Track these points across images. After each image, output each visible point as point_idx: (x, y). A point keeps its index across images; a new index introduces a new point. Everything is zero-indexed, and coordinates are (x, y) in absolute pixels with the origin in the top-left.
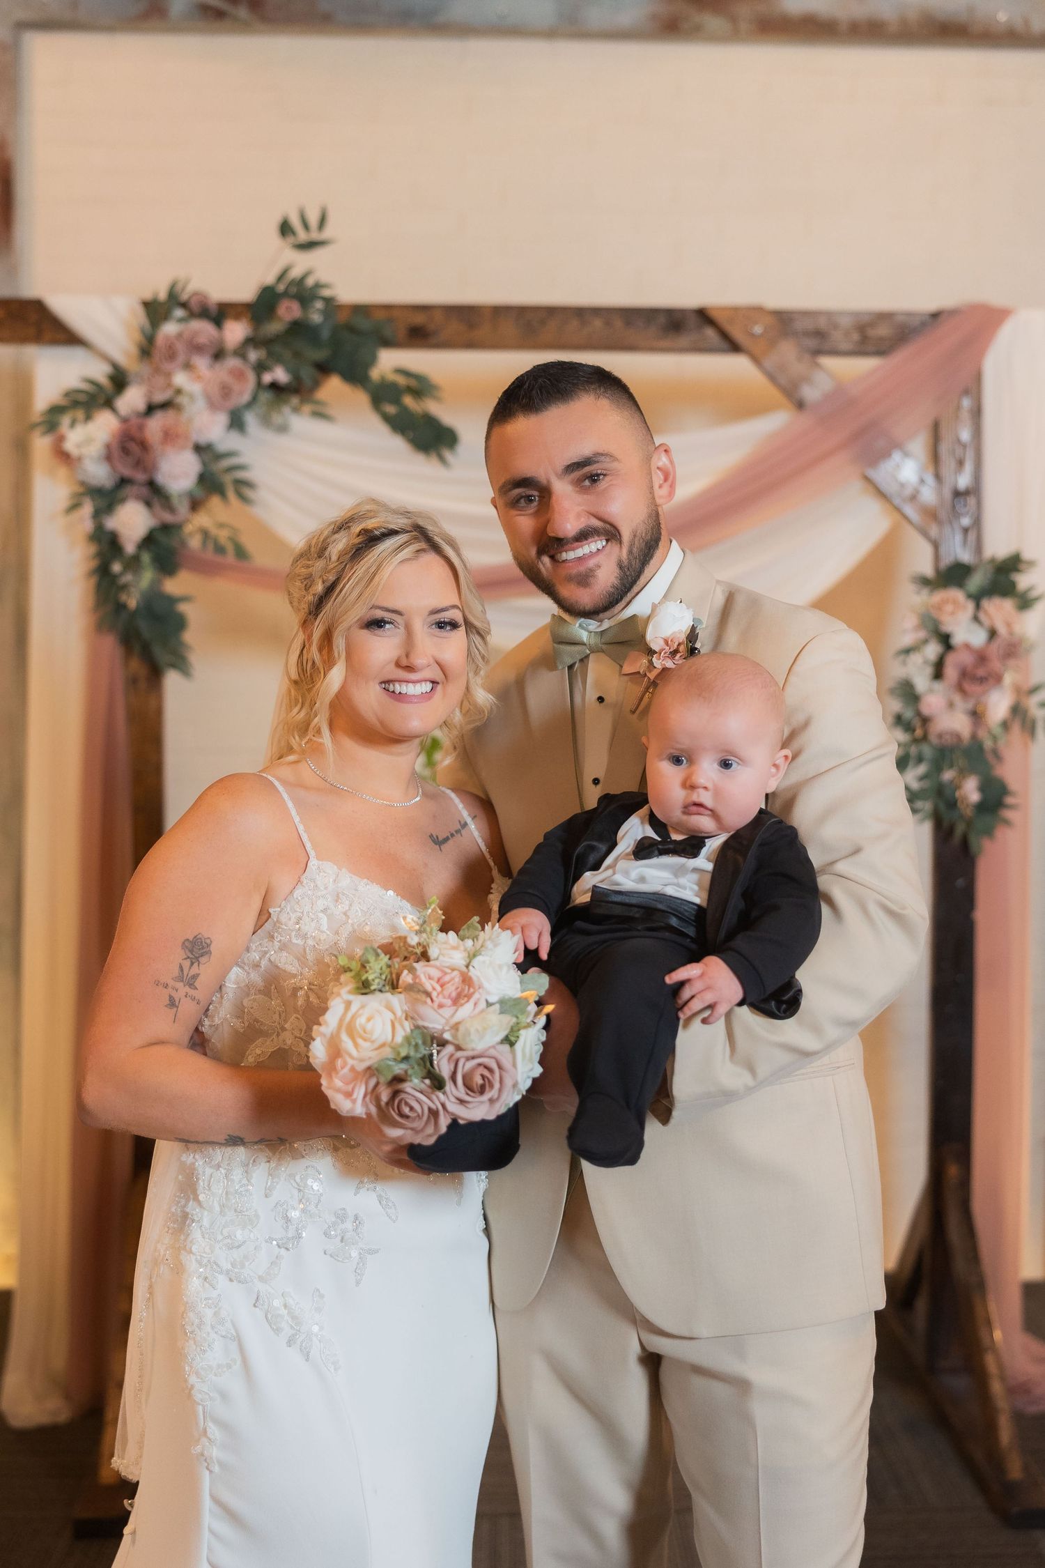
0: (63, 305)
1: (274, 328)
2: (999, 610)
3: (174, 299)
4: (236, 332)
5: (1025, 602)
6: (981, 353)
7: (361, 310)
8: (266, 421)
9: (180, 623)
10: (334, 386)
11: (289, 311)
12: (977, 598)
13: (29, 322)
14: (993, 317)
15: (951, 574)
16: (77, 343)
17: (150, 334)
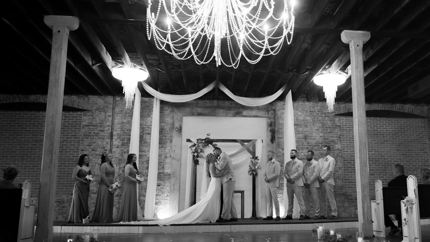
0: (191, 139)
1: (206, 141)
3: (200, 139)
4: (203, 141)
5: (258, 160)
6: (255, 143)
7: (212, 140)
8: (205, 147)
9: (198, 161)
10: (210, 145)
11: (207, 140)
12: (255, 159)
13: (189, 141)
14: (256, 140)
15: (253, 158)
16: (192, 142)
17: (198, 141)
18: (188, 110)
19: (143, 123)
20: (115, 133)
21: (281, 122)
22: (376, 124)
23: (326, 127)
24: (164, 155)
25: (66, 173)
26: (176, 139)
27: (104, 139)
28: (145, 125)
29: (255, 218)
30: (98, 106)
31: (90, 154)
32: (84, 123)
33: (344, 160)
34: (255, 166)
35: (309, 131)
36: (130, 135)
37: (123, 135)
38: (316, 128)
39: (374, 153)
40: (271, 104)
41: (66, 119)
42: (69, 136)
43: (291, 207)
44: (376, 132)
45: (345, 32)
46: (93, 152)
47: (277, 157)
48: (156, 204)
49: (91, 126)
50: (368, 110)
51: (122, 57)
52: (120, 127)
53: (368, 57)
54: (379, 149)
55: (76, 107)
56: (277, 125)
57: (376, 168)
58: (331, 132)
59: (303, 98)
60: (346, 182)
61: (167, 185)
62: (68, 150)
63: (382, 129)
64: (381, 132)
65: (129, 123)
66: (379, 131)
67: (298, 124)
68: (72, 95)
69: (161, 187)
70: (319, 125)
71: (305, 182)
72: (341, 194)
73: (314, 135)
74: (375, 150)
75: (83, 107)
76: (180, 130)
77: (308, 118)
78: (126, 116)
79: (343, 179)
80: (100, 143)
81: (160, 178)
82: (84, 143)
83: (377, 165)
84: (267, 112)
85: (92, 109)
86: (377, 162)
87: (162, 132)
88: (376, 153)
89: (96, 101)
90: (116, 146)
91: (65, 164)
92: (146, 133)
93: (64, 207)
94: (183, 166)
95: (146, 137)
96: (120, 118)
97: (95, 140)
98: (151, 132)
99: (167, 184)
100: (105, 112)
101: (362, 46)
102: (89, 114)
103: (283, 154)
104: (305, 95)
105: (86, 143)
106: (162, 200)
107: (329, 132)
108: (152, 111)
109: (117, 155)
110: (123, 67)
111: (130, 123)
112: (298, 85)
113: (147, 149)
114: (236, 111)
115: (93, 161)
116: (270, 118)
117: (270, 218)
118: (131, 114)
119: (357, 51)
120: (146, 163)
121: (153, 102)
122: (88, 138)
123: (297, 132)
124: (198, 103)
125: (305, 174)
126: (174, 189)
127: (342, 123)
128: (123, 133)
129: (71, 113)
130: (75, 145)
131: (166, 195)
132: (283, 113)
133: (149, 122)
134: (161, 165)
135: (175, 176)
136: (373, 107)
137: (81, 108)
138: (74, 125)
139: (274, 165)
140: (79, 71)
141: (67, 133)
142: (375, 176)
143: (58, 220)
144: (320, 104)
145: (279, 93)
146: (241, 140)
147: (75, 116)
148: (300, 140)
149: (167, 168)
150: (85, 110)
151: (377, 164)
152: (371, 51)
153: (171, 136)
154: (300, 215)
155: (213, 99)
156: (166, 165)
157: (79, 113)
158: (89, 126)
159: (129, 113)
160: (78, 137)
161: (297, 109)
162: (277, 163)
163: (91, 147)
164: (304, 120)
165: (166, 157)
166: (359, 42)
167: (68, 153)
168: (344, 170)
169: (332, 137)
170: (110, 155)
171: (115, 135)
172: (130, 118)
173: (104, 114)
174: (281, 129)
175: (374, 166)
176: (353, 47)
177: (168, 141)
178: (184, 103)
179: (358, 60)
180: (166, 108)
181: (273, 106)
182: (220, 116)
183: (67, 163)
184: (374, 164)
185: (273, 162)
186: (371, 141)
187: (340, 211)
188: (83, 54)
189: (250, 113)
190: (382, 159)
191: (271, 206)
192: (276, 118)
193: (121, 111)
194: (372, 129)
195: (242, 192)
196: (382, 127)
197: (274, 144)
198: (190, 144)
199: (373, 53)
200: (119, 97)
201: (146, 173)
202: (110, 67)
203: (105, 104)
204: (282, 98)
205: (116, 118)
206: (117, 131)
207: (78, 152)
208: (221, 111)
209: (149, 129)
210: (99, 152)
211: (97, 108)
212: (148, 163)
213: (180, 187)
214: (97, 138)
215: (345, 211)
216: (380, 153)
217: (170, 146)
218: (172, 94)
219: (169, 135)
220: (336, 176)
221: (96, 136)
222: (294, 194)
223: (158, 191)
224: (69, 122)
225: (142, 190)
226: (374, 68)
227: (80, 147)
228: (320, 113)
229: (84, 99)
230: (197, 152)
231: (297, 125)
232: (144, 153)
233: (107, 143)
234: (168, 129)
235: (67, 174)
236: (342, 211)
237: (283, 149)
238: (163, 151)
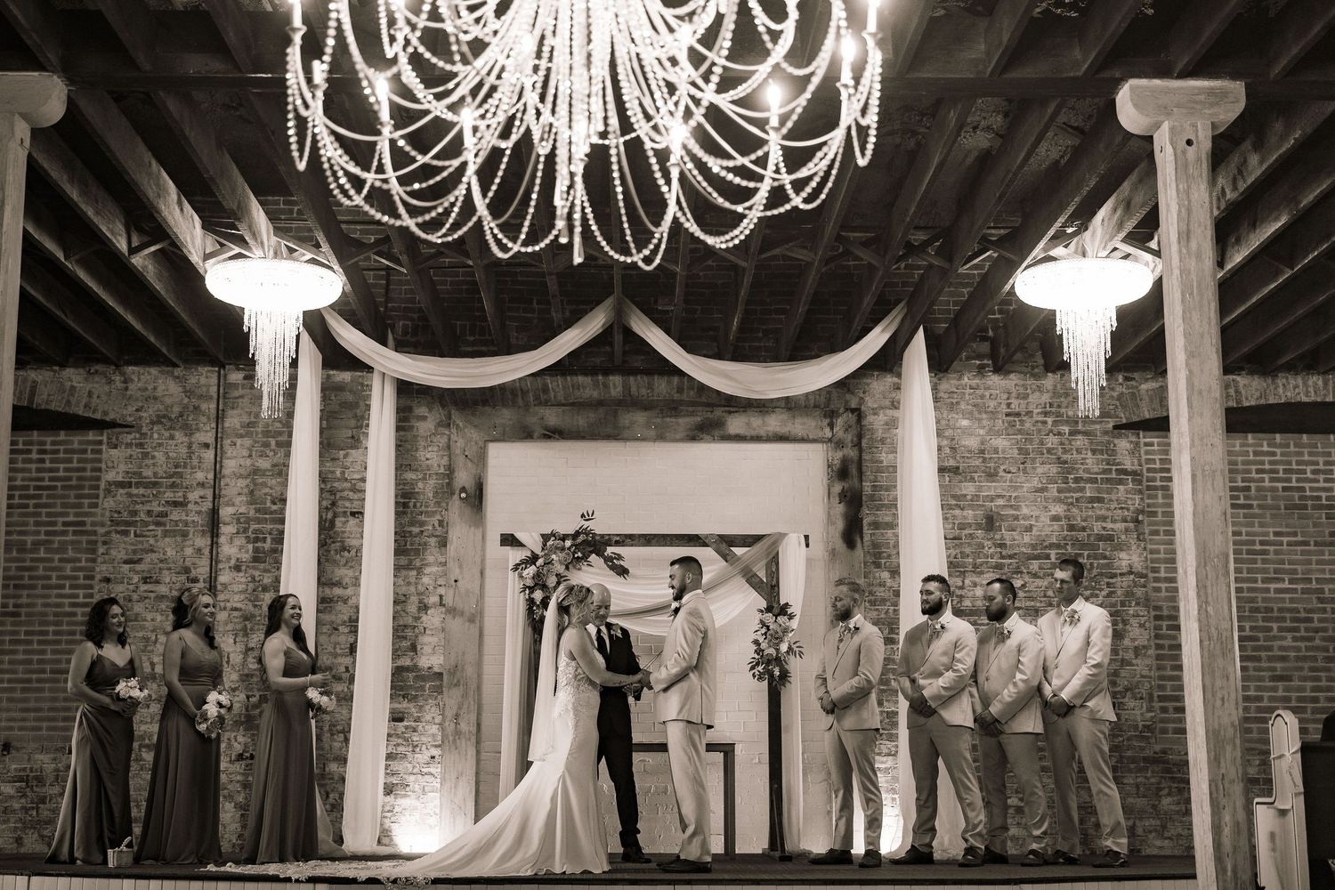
0: (519, 535)
1: (579, 541)
2: (781, 619)
3: (553, 534)
5: (791, 617)
6: (778, 546)
7: (602, 536)
8: (574, 567)
10: (593, 557)
11: (581, 538)
12: (776, 616)
13: (509, 540)
14: (782, 536)
15: (769, 609)
16: (524, 546)
17: (545, 545)
18: (506, 416)
19: (333, 472)
20: (226, 512)
21: (885, 458)
22: (1298, 463)
23: (1077, 480)
24: (414, 599)
25: (48, 667)
26: (460, 534)
27: (185, 535)
28: (339, 480)
29: (777, 854)
30: (161, 407)
31: (135, 597)
32: (111, 476)
33: (1157, 618)
34: (778, 644)
35: (1003, 497)
36: (282, 521)
37: (259, 521)
38: (1035, 483)
39: (1286, 585)
40: (844, 385)
41: (43, 461)
42: (54, 524)
43: (928, 812)
44: (1296, 495)
45: (1132, 88)
46: (145, 587)
47: (873, 603)
48: (389, 790)
49: (138, 485)
50: (1263, 402)
51: (239, 220)
52: (246, 490)
53: (1242, 186)
54: (1309, 571)
55: (80, 413)
56: (868, 474)
57: (1298, 649)
58: (1100, 500)
59: (980, 357)
60: (1164, 710)
61: (428, 717)
62: (54, 581)
63: (1322, 484)
64: (1319, 498)
65: (280, 474)
66: (1308, 493)
67: (958, 468)
68: (63, 366)
69: (405, 723)
70: (1045, 469)
71: (979, 709)
72: (1145, 759)
73: (1025, 511)
74: (1294, 572)
75: (105, 413)
76: (476, 497)
77: (1001, 442)
78: (266, 445)
79: (1151, 696)
80: (170, 552)
81: (402, 689)
82: (113, 552)
83: (1303, 639)
84: (828, 421)
85: (140, 418)
86: (1302, 625)
87: (408, 507)
88: (1299, 587)
89: (155, 388)
90: (233, 562)
91: (46, 633)
92: (345, 512)
93: (43, 800)
94: (489, 641)
95: (346, 526)
96: (246, 453)
97: (152, 541)
98: (363, 507)
99: (431, 712)
100: (189, 430)
101: (1207, 145)
102: (128, 438)
103: (897, 594)
104: (985, 347)
105: (119, 554)
106: (412, 778)
107: (1092, 500)
108: (368, 425)
109: (237, 600)
110: (245, 257)
111: (282, 471)
112: (955, 303)
113: (350, 573)
114: (699, 419)
115: (146, 620)
116: (839, 444)
117: (840, 856)
118: (284, 438)
119: (1186, 166)
120: (347, 630)
121: (370, 387)
122: (126, 533)
123: (951, 502)
124: (545, 390)
125: (981, 679)
126: (458, 733)
127: (1147, 462)
128: (257, 511)
129: (62, 436)
130: (79, 560)
131: (423, 757)
132: (892, 424)
133: (358, 467)
134: (405, 638)
135: (458, 681)
136: (1281, 390)
137: (98, 416)
138: (74, 483)
139: (857, 639)
140: (82, 274)
141: (48, 514)
142: (1296, 683)
143: (23, 850)
144: (1050, 380)
145: (876, 339)
146: (721, 537)
147: (76, 446)
148: (967, 532)
149: (427, 649)
150: (113, 425)
151: (1303, 633)
152: (1254, 159)
153: (441, 523)
154: (964, 845)
155: (606, 372)
156: (425, 639)
157: (91, 436)
158: (130, 485)
159: (280, 433)
160: (89, 528)
161: (952, 407)
162: (870, 630)
163: (138, 567)
164: (982, 452)
165: (424, 608)
166: (1194, 126)
167: (55, 591)
168: (1159, 657)
169: (1104, 519)
170: (206, 599)
171: (227, 520)
172: (281, 452)
173: (186, 439)
174: (887, 489)
175: (1288, 642)
176: (1169, 150)
177: (433, 541)
178: (492, 388)
179: (1189, 202)
180: (422, 410)
181: (853, 393)
182: (637, 439)
183: (51, 628)
184: (1289, 635)
185: (851, 626)
186: (1276, 534)
187: (1139, 831)
188: (90, 213)
189: (756, 423)
190: (1324, 611)
191: (847, 806)
192: (863, 444)
193: (249, 425)
194: (1280, 485)
195: (727, 750)
196: (1321, 477)
197: (859, 552)
198: (515, 555)
199: (1264, 167)
200: (238, 369)
201: (347, 668)
202: (195, 258)
203: (186, 400)
204: (888, 360)
205: (229, 454)
206: (233, 505)
207: (91, 587)
208: (640, 417)
209: (356, 497)
210: (169, 585)
211: (158, 416)
212: (354, 631)
213: (479, 725)
214: (159, 533)
215: (1161, 831)
216: (1314, 585)
217: (439, 560)
218: (442, 355)
219: (435, 520)
220: (1123, 683)
221: (158, 524)
222: (940, 762)
223: (395, 740)
224: (57, 470)
225: (332, 735)
226: (1273, 230)
227: (98, 569)
228: (1050, 420)
229: (110, 382)
230: (544, 587)
231: (955, 470)
232: (338, 591)
233: (199, 550)
234: (431, 495)
235: (52, 672)
236: (1150, 832)
237: (895, 572)
238: (413, 580)
